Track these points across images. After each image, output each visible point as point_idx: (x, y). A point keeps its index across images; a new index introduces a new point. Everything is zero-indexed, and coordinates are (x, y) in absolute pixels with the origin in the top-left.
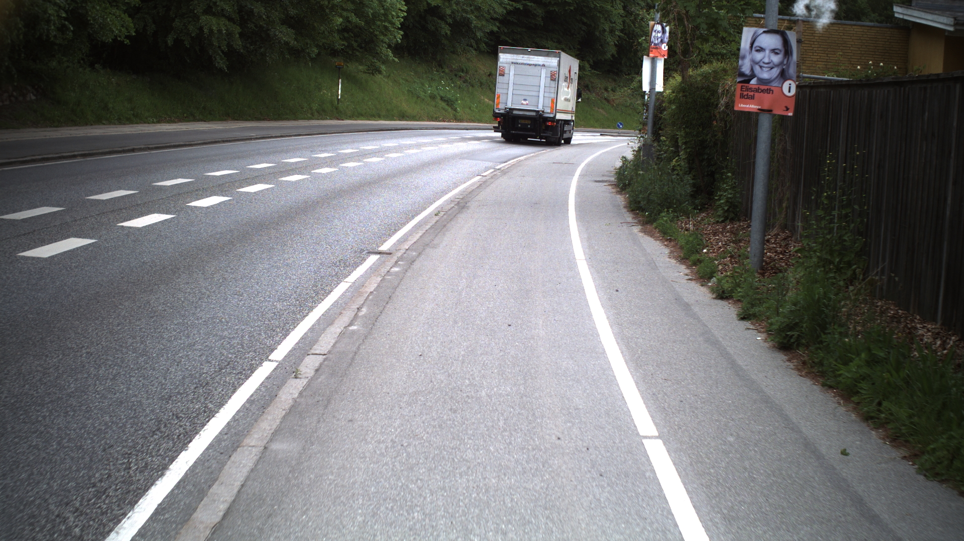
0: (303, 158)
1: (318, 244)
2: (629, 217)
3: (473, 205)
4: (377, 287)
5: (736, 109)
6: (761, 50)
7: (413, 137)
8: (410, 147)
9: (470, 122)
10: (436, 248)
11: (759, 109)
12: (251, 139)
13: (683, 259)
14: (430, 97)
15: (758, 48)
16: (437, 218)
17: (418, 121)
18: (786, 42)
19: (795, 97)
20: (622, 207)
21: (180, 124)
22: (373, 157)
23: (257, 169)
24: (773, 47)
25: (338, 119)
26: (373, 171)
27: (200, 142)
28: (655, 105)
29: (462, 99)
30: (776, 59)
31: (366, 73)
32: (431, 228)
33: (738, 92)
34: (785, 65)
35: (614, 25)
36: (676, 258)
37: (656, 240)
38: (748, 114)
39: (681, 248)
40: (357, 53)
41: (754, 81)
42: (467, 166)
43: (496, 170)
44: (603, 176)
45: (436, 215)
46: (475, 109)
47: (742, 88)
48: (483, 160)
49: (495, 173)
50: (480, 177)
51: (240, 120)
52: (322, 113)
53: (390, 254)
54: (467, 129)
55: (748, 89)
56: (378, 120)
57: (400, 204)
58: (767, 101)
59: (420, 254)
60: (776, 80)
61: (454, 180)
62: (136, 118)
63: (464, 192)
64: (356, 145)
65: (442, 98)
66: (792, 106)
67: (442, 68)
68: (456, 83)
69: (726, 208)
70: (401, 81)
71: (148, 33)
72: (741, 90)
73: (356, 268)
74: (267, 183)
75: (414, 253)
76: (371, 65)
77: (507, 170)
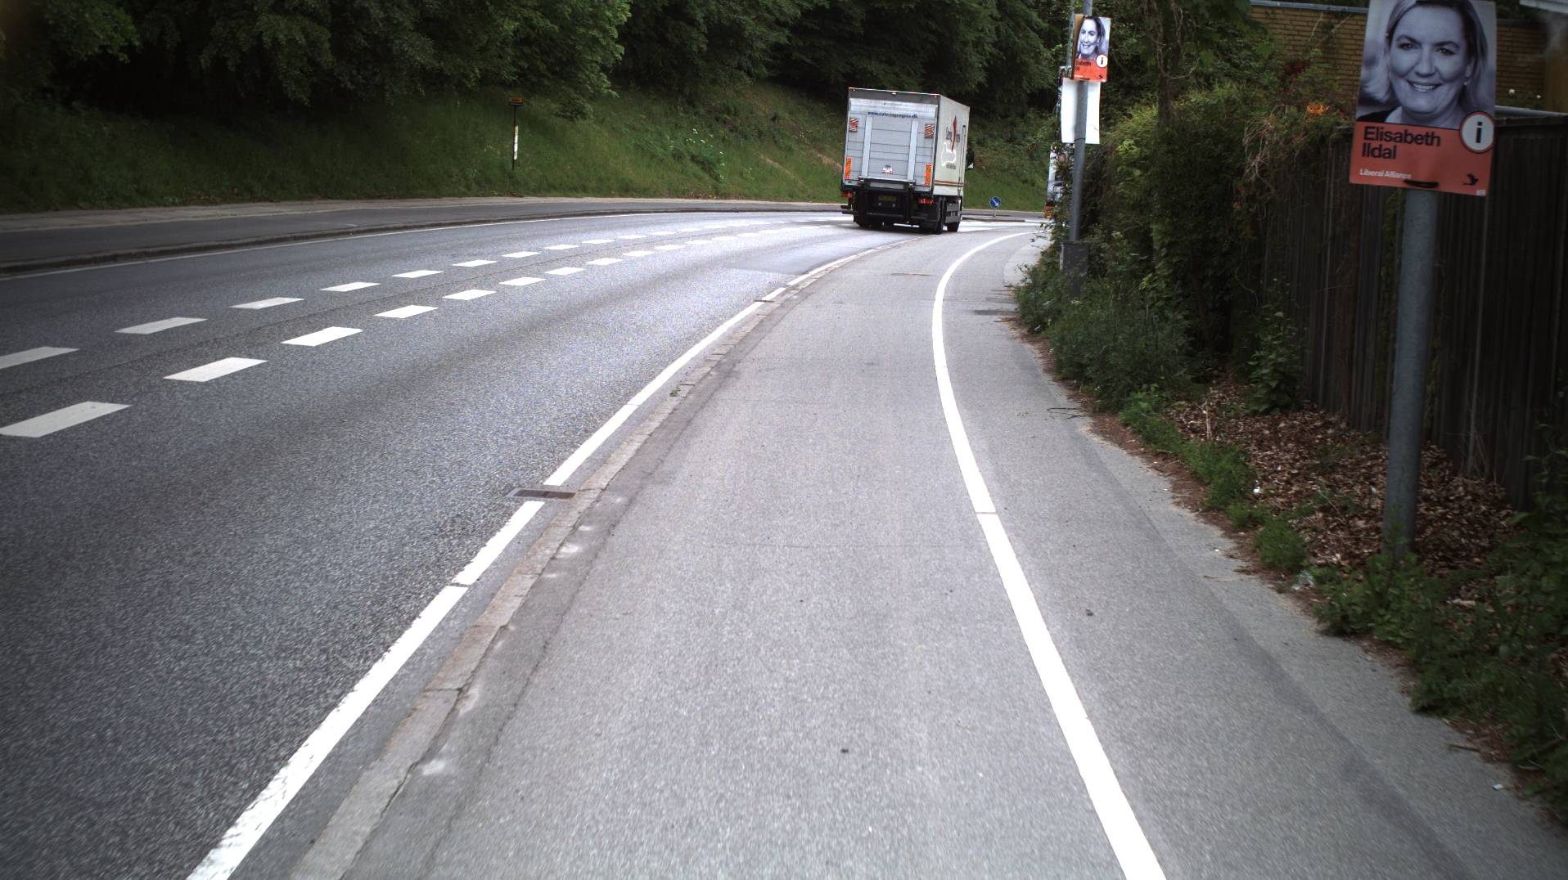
0: (435, 269)
1: (416, 473)
2: (1060, 396)
3: (747, 369)
4: (520, 609)
5: (1353, 180)
6: (1411, 44)
7: (641, 226)
8: (635, 245)
9: (742, 199)
10: (668, 483)
11: (1406, 181)
12: (348, 233)
13: (1208, 509)
14: (674, 156)
15: (1406, 41)
16: (674, 402)
17: (651, 197)
18: (1470, 27)
19: (1490, 152)
20: (1040, 371)
21: (225, 206)
22: (563, 266)
23: (340, 293)
24: (1440, 38)
25: (513, 195)
26: (560, 294)
27: (248, 240)
28: (1084, 170)
29: (728, 159)
30: (1447, 65)
31: (559, 116)
32: (662, 426)
33: (1358, 142)
34: (1467, 79)
35: (982, 35)
36: (1192, 505)
37: (1132, 454)
38: (1382, 193)
39: (1195, 477)
40: (546, 82)
41: (1394, 117)
42: (738, 280)
43: (789, 289)
44: (988, 299)
45: (672, 394)
46: (750, 177)
47: (1366, 133)
48: (764, 270)
49: (788, 296)
50: (759, 304)
51: (337, 199)
52: (485, 186)
53: (569, 495)
54: (737, 211)
55: (1381, 135)
56: (581, 197)
57: (604, 366)
58: (1424, 161)
59: (631, 501)
60: (1447, 114)
61: (712, 312)
62: (142, 196)
63: (730, 338)
64: (537, 243)
65: (693, 158)
66: (1484, 175)
67: (694, 106)
68: (717, 131)
69: (1274, 384)
70: (624, 129)
71: (168, 46)
72: (1366, 138)
73: (487, 540)
74: (348, 326)
75: (619, 500)
76: (570, 103)
77: (809, 291)
